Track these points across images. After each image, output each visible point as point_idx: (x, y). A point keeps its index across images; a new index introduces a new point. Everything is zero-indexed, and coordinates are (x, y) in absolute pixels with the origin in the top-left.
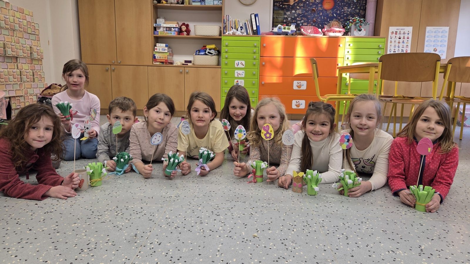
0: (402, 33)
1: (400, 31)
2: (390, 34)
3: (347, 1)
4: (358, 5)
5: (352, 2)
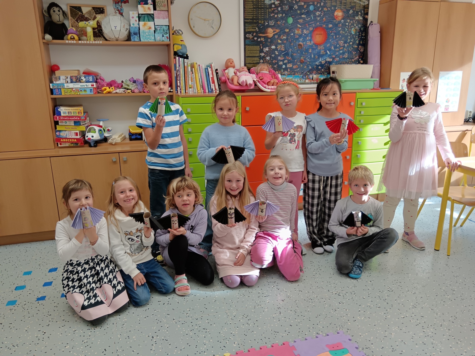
3: (343, 32)
4: (356, 38)
5: (349, 34)
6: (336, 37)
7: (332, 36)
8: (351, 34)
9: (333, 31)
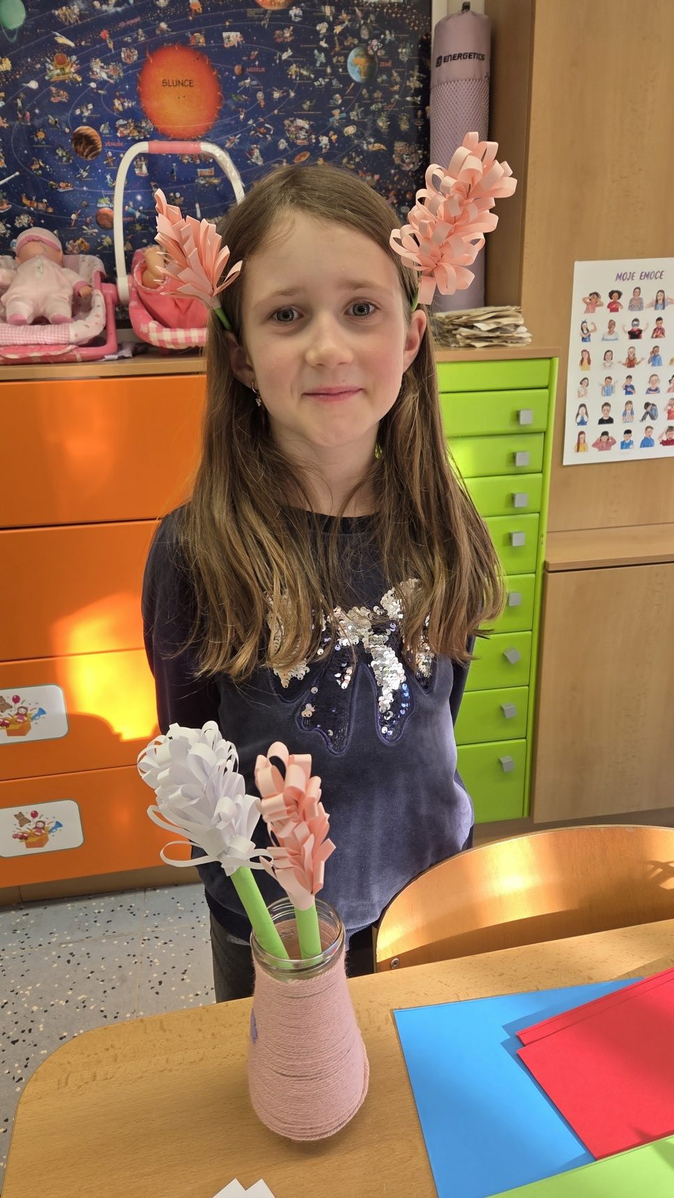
0: (646, 301)
1: (637, 290)
2: (578, 311)
3: (305, 73)
4: (373, 101)
5: (335, 82)
6: (268, 97)
7: (246, 91)
8: (346, 79)
9: (250, 63)
